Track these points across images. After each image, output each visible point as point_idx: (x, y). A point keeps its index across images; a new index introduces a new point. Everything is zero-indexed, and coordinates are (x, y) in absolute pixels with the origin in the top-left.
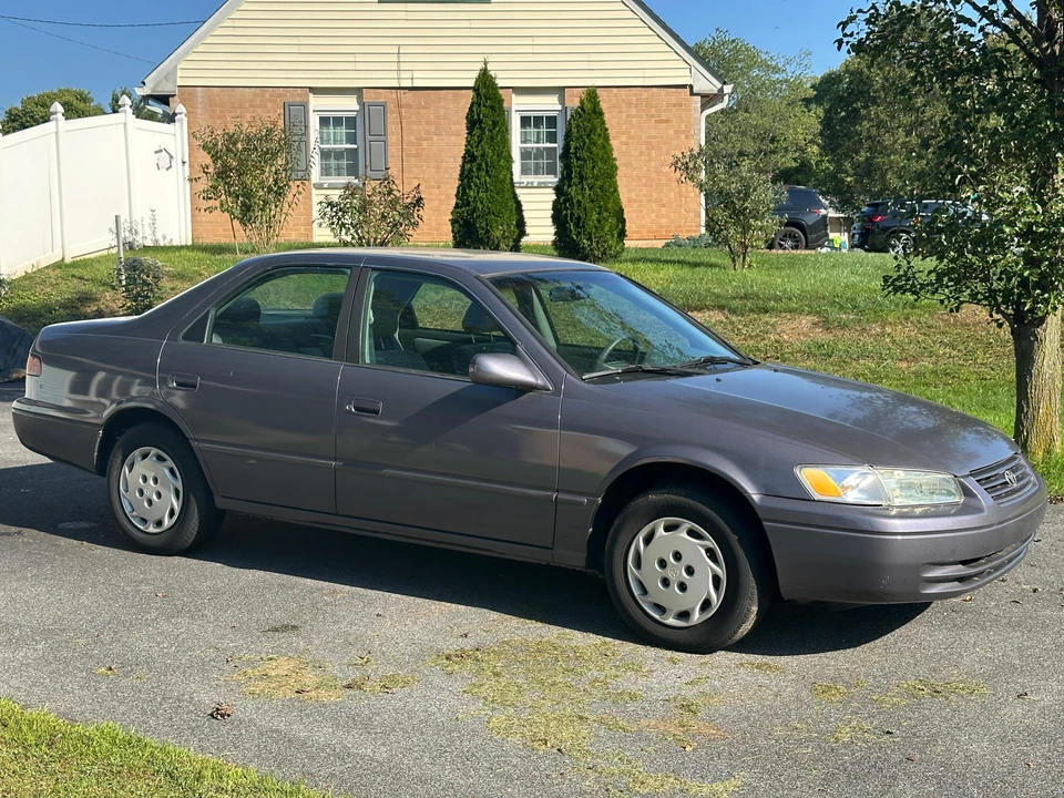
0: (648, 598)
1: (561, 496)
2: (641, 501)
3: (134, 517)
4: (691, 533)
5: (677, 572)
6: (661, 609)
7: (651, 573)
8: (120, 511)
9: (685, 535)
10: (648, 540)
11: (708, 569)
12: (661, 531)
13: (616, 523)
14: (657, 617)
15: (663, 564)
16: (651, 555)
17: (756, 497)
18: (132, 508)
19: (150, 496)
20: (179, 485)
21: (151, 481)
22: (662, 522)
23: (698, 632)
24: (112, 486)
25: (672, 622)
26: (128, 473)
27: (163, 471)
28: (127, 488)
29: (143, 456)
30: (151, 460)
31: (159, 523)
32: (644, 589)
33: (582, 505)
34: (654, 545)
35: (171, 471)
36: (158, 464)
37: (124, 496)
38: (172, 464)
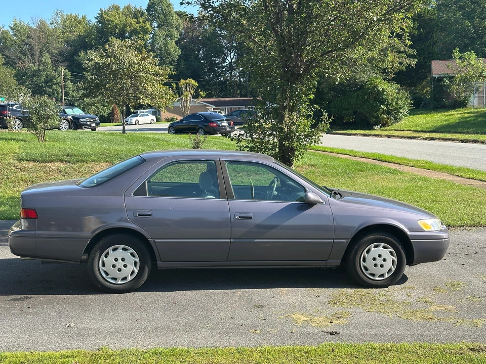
0: (369, 272)
1: (335, 241)
2: (366, 239)
3: (108, 278)
4: (384, 247)
5: (379, 261)
6: (373, 275)
7: (369, 263)
8: (100, 277)
9: (382, 248)
10: (368, 252)
11: (390, 258)
12: (373, 249)
13: (356, 247)
14: (372, 278)
15: (374, 259)
16: (369, 257)
17: (409, 233)
18: (107, 274)
19: (119, 267)
20: (137, 260)
21: (120, 260)
22: (373, 245)
23: (387, 280)
24: (94, 265)
25: (377, 279)
26: (105, 258)
27: (127, 255)
28: (104, 265)
29: (114, 250)
30: (120, 251)
31: (125, 278)
32: (366, 269)
33: (343, 242)
34: (370, 253)
35: (132, 254)
36: (124, 252)
37: (102, 269)
38: (132, 251)
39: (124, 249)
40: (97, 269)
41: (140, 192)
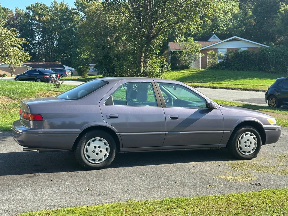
0: (242, 150)
1: (225, 131)
2: (241, 130)
3: (90, 160)
4: (250, 135)
5: (248, 143)
6: (244, 152)
7: (243, 145)
8: (85, 159)
9: (249, 136)
10: (242, 138)
11: (254, 141)
12: (245, 136)
13: (235, 135)
14: (244, 154)
15: (245, 142)
16: (243, 141)
17: (264, 126)
18: (89, 157)
19: (97, 152)
20: (108, 147)
21: (97, 148)
22: (245, 134)
23: (252, 155)
24: (81, 151)
25: (247, 154)
26: (88, 147)
27: (102, 144)
28: (87, 151)
29: (94, 141)
30: (97, 141)
31: (100, 160)
32: (241, 148)
33: (229, 132)
34: (243, 139)
35: (105, 143)
36: (100, 142)
37: (86, 154)
38: (105, 141)
39: (100, 140)
40: (83, 154)
41: (109, 102)
